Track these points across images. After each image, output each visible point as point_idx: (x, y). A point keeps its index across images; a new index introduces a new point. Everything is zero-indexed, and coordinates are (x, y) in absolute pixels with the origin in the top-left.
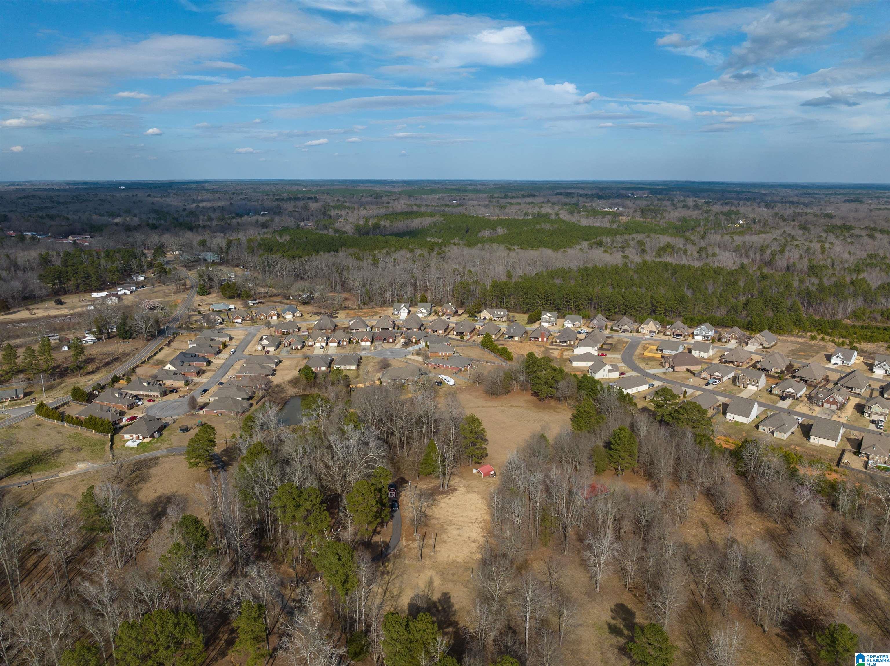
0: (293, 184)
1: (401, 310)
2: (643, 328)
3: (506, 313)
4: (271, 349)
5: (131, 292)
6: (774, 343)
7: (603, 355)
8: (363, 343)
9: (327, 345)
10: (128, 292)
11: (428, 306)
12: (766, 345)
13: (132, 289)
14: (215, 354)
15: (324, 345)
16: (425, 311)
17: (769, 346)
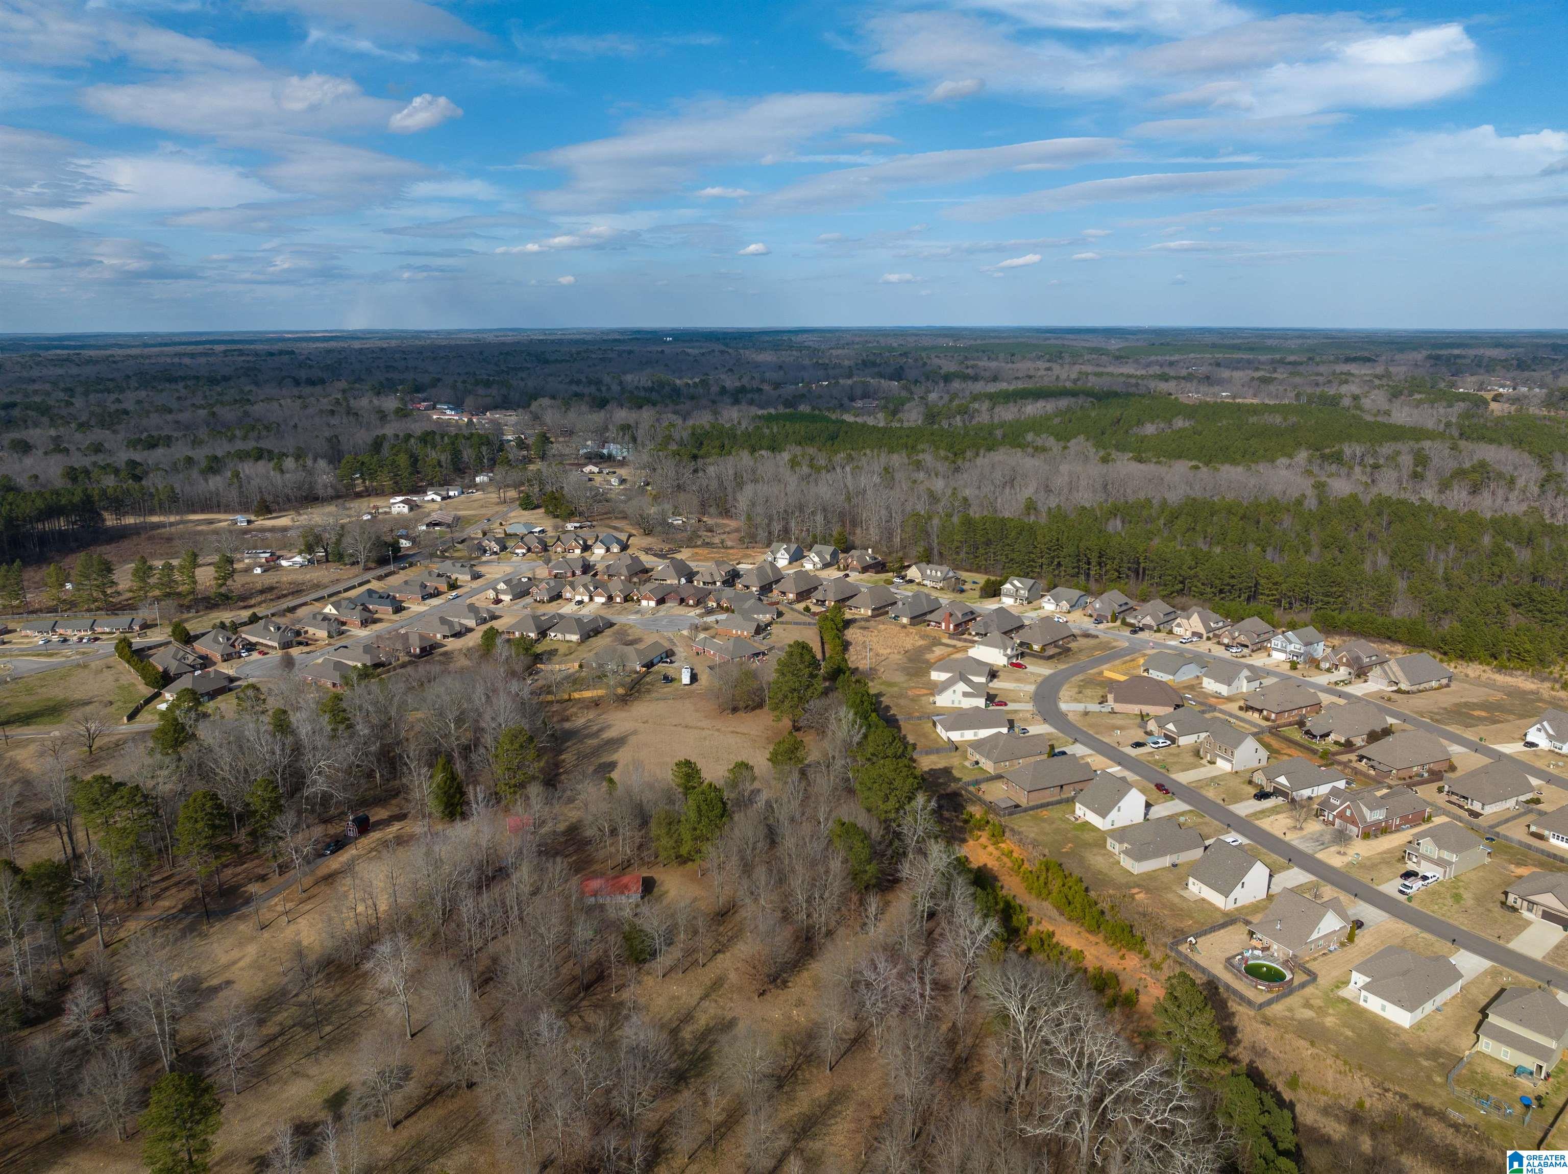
0: (940, 335)
1: (779, 555)
2: (1179, 625)
3: (951, 574)
4: (506, 598)
5: (443, 499)
6: (1434, 684)
7: (1019, 666)
8: (644, 603)
9: (591, 599)
10: (439, 499)
11: (828, 550)
12: (1404, 686)
13: (451, 493)
14: (423, 598)
15: (586, 599)
16: (816, 559)
17: (1414, 688)
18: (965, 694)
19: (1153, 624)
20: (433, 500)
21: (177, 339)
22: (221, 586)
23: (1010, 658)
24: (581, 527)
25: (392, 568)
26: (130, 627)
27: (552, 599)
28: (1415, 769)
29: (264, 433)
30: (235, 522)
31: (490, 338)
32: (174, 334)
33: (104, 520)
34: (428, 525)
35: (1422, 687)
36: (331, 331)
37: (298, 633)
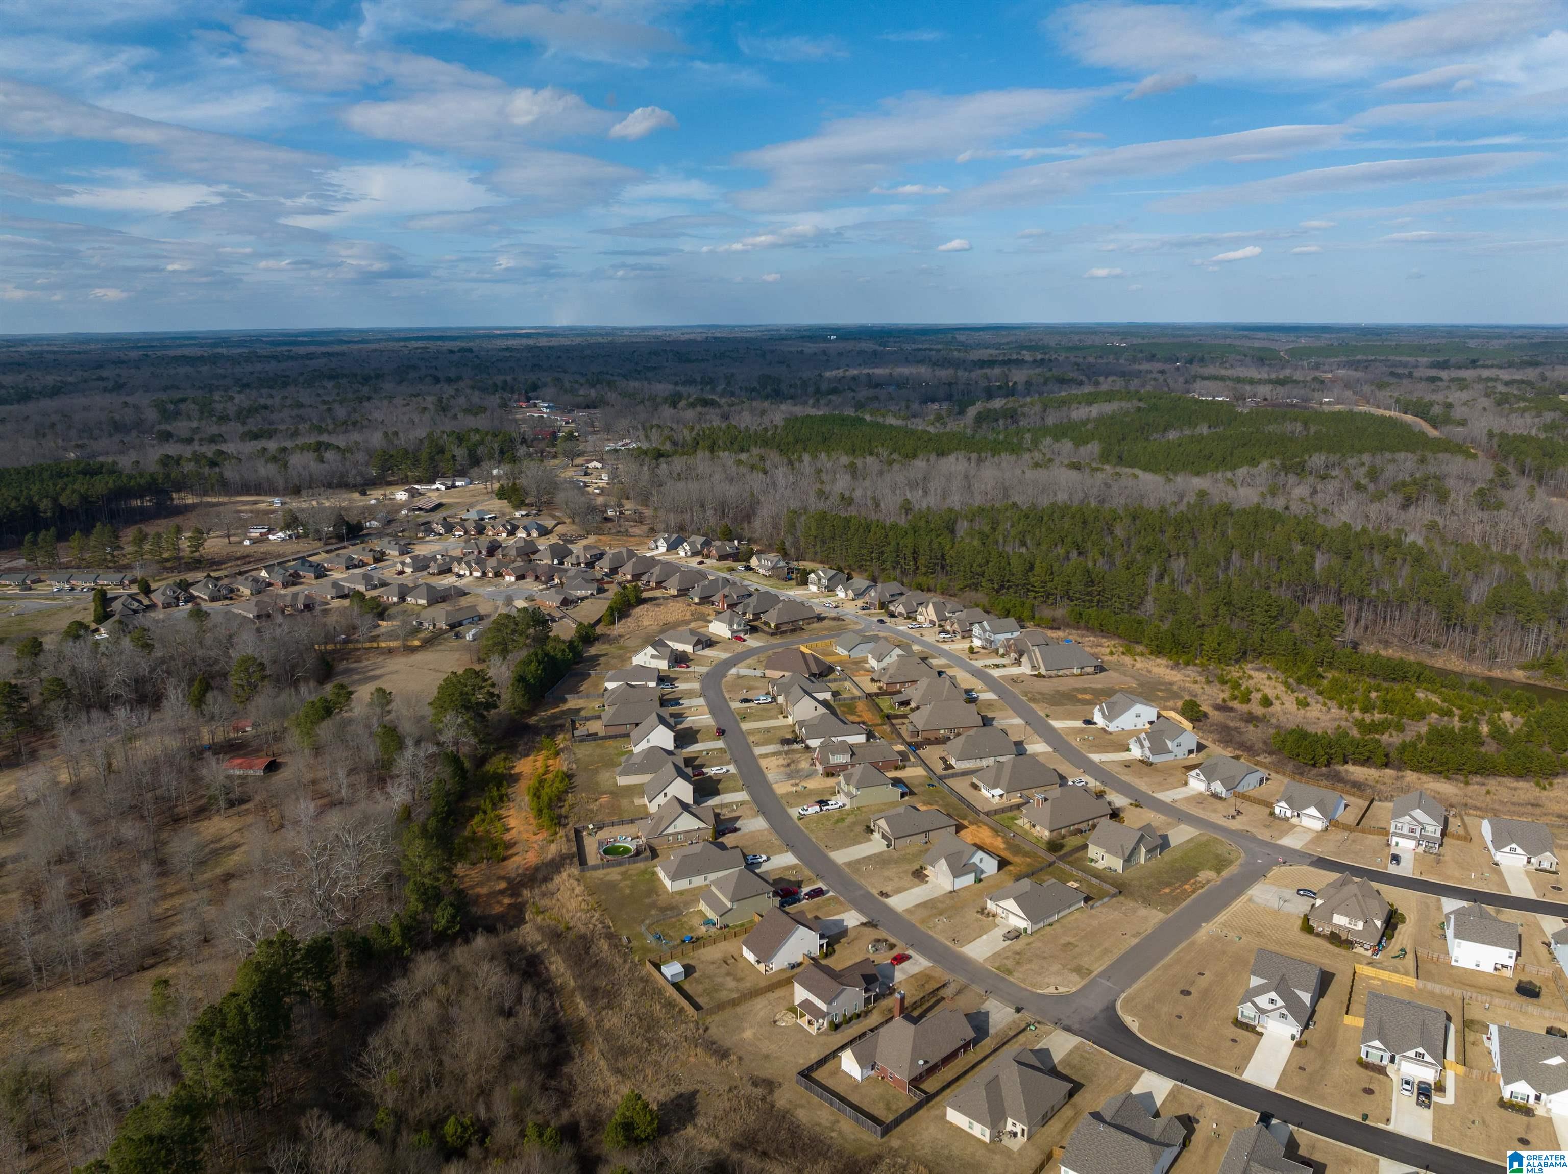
1: (659, 544)
2: (921, 613)
3: (782, 564)
4: (409, 570)
5: (448, 488)
6: (1075, 671)
7: (739, 638)
8: (507, 578)
9: (471, 574)
10: (443, 488)
11: (699, 540)
12: (1043, 671)
13: (458, 484)
14: (347, 568)
15: (468, 573)
16: (687, 548)
17: (1053, 673)
18: (653, 657)
19: (904, 611)
20: (438, 489)
21: (396, 335)
22: (193, 552)
23: (733, 632)
24: (527, 515)
25: (346, 543)
26: (122, 582)
27: (441, 573)
28: (942, 732)
29: (350, 428)
30: (272, 503)
31: (676, 335)
32: (411, 330)
33: (172, 499)
34: (409, 510)
35: (1061, 673)
36: (540, 328)
37: (232, 591)
